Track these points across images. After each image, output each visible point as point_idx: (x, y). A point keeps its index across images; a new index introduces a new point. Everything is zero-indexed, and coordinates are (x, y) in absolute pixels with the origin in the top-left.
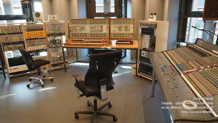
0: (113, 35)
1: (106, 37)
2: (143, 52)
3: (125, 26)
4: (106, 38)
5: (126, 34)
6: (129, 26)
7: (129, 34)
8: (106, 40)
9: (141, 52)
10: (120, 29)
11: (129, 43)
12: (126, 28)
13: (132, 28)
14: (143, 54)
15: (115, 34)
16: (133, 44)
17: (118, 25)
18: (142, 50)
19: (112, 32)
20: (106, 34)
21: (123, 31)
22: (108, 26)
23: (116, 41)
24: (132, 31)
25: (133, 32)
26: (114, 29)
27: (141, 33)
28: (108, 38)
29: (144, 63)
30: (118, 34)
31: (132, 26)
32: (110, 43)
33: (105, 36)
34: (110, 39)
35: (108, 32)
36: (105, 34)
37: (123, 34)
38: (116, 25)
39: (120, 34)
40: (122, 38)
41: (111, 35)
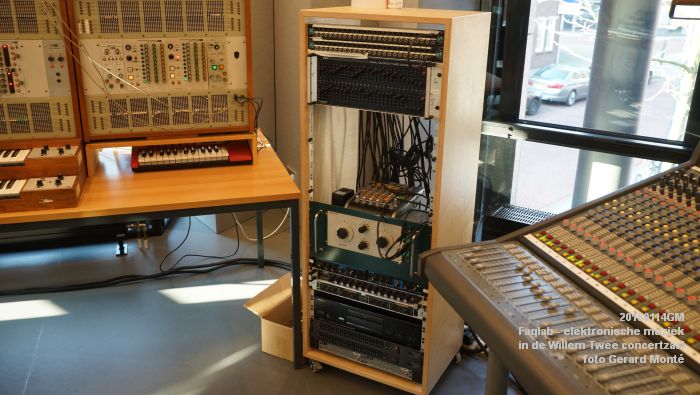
0: (107, 115)
1: (55, 124)
2: (336, 221)
3: (186, 47)
4: (56, 133)
5: (200, 100)
6: (217, 47)
7: (221, 99)
8: (53, 153)
9: (323, 223)
10: (153, 65)
11: (223, 154)
12: (198, 63)
13: (237, 55)
14: (342, 234)
15: (116, 105)
16: (249, 163)
17: (135, 41)
18: (327, 208)
19: (93, 89)
20: (53, 109)
21: (178, 83)
22: (61, 51)
23: (126, 150)
24: (236, 79)
25: (249, 81)
26: (113, 69)
27: (314, 98)
28: (73, 133)
29: (353, 290)
30: (139, 103)
31: (235, 42)
32: (89, 171)
33: (44, 124)
34: (88, 140)
35: (64, 93)
36: (41, 109)
37: (180, 101)
38: (119, 42)
39: (160, 103)
40: (172, 127)
41: (94, 115)
